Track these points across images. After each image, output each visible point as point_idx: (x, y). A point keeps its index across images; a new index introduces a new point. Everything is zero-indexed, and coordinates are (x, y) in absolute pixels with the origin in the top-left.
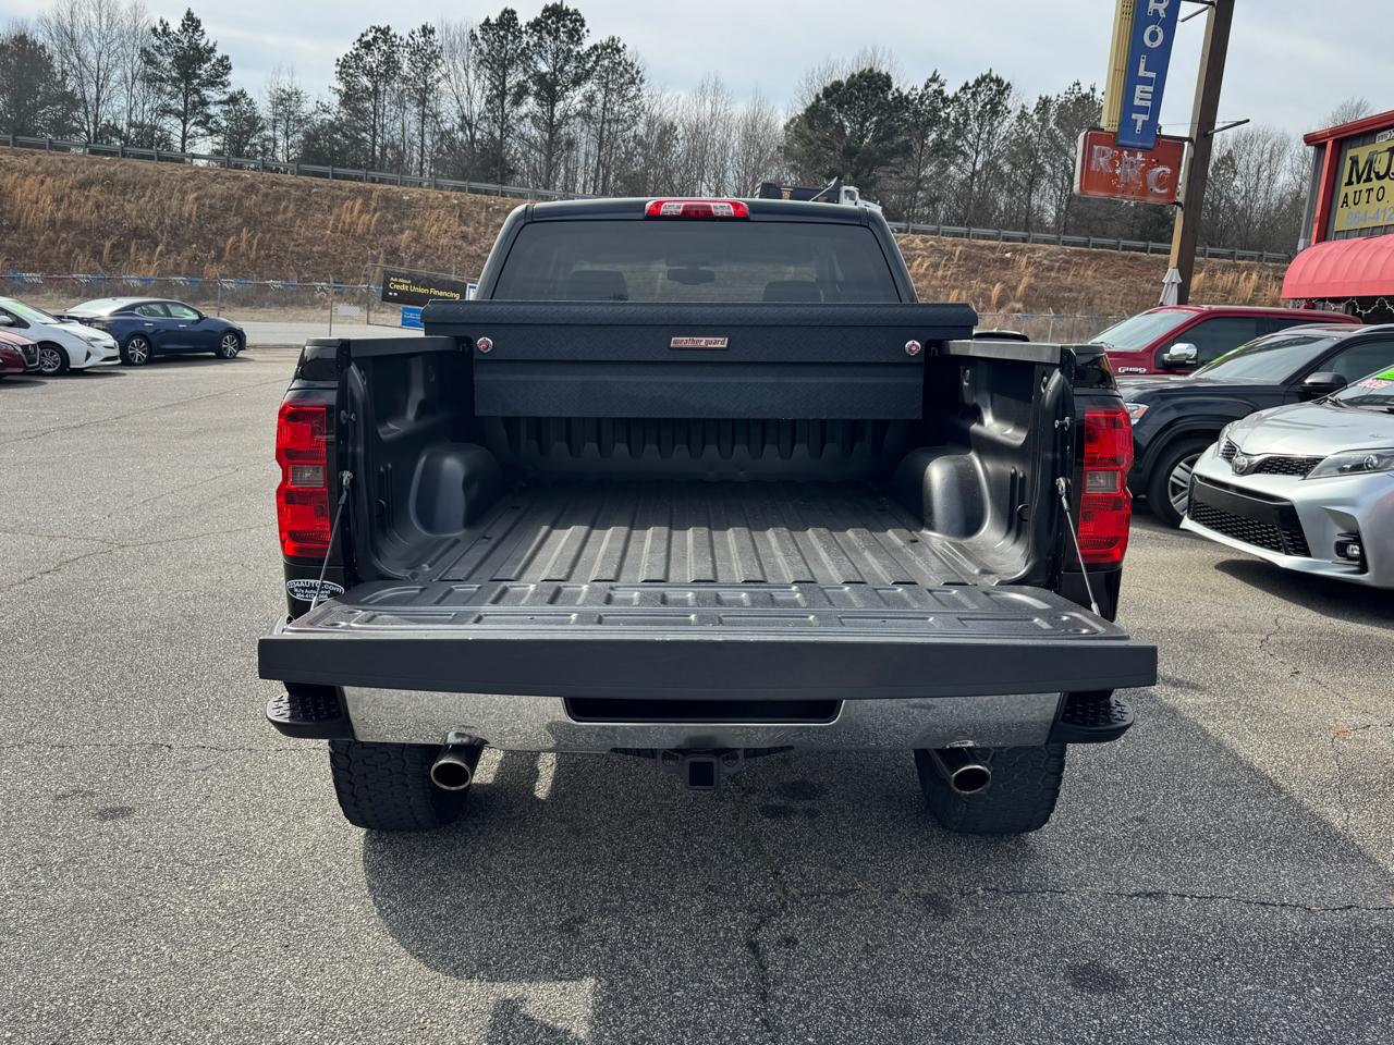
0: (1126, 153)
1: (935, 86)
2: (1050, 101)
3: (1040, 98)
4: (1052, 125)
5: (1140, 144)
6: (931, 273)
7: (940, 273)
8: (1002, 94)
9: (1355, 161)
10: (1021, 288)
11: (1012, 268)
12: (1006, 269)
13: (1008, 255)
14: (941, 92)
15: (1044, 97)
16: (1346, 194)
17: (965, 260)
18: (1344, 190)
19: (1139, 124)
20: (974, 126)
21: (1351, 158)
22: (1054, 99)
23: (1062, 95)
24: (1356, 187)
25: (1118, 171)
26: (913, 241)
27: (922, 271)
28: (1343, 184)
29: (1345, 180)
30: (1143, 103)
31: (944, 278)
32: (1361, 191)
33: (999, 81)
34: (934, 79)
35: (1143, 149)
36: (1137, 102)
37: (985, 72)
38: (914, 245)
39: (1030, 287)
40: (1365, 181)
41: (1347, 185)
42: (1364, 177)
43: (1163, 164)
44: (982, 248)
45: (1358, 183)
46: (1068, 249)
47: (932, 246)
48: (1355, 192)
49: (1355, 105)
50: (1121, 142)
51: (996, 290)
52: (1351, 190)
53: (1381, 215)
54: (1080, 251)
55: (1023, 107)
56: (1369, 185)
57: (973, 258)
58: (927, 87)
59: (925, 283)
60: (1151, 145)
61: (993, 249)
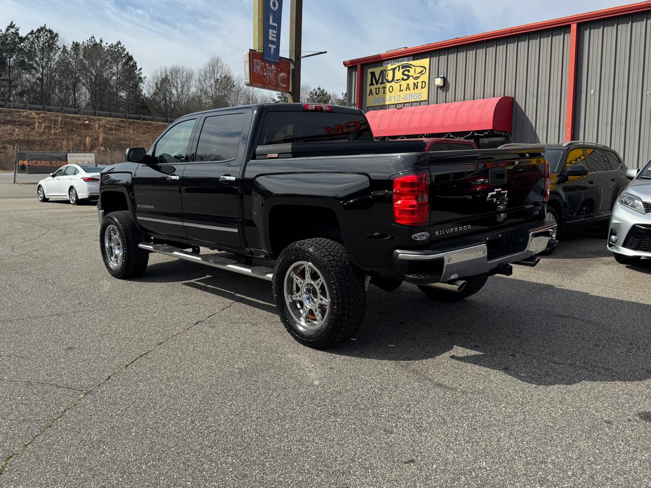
0: (267, 64)
1: (13, 30)
2: (79, 45)
3: (73, 43)
4: (81, 57)
5: (273, 60)
6: (47, 132)
7: (53, 132)
8: (54, 39)
9: (373, 74)
10: (101, 139)
11: (91, 129)
12: (88, 130)
13: (87, 122)
14: (17, 34)
15: (75, 42)
16: (371, 90)
17: (65, 124)
18: (369, 88)
19: (272, 50)
20: (39, 54)
21: (371, 73)
22: (81, 43)
23: (86, 42)
24: (375, 86)
25: (265, 74)
26: (31, 114)
27: (42, 130)
28: (368, 85)
29: (369, 82)
30: (273, 39)
31: (55, 134)
32: (379, 88)
33: (51, 32)
34: (12, 26)
35: (275, 63)
36: (270, 38)
37: (43, 26)
38: (32, 116)
39: (104, 139)
40: (380, 84)
41: (370, 85)
42: (380, 81)
43: (283, 72)
44: (72, 118)
45: (377, 84)
46: (117, 119)
47: (43, 117)
48: (376, 89)
49: (216, 59)
50: (266, 58)
51: (88, 140)
52: (373, 88)
53: (393, 99)
54: (123, 120)
55: (64, 46)
56: (383, 85)
57: (68, 124)
58: (7, 30)
59: (45, 137)
60: (278, 61)
61: (78, 119)
